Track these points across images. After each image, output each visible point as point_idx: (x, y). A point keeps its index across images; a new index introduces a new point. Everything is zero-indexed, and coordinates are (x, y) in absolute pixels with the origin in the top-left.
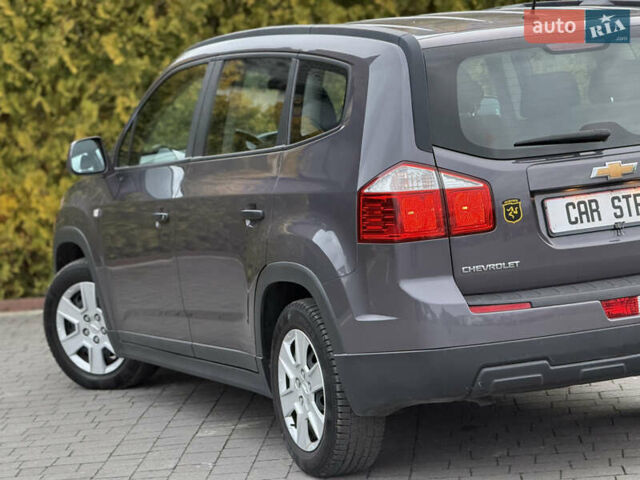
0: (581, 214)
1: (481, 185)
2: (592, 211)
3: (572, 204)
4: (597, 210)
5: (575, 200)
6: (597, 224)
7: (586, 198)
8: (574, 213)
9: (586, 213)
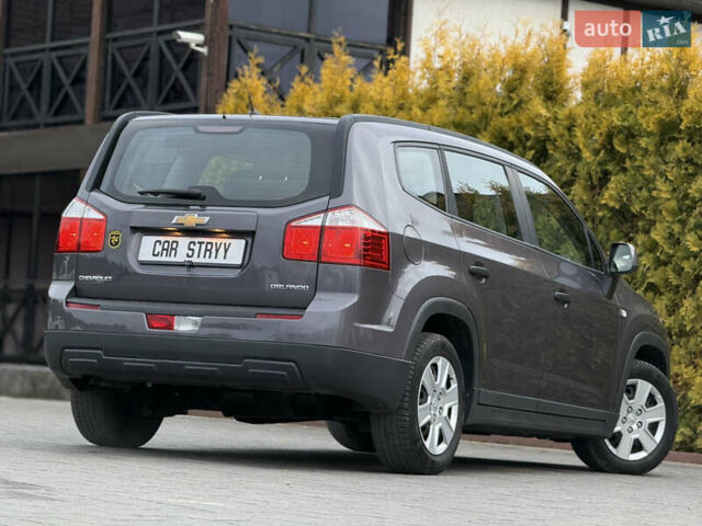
0: (163, 249)
1: (101, 217)
2: (172, 249)
3: (160, 242)
4: (175, 249)
5: (162, 239)
6: (172, 259)
7: (170, 239)
8: (159, 248)
9: (167, 250)
